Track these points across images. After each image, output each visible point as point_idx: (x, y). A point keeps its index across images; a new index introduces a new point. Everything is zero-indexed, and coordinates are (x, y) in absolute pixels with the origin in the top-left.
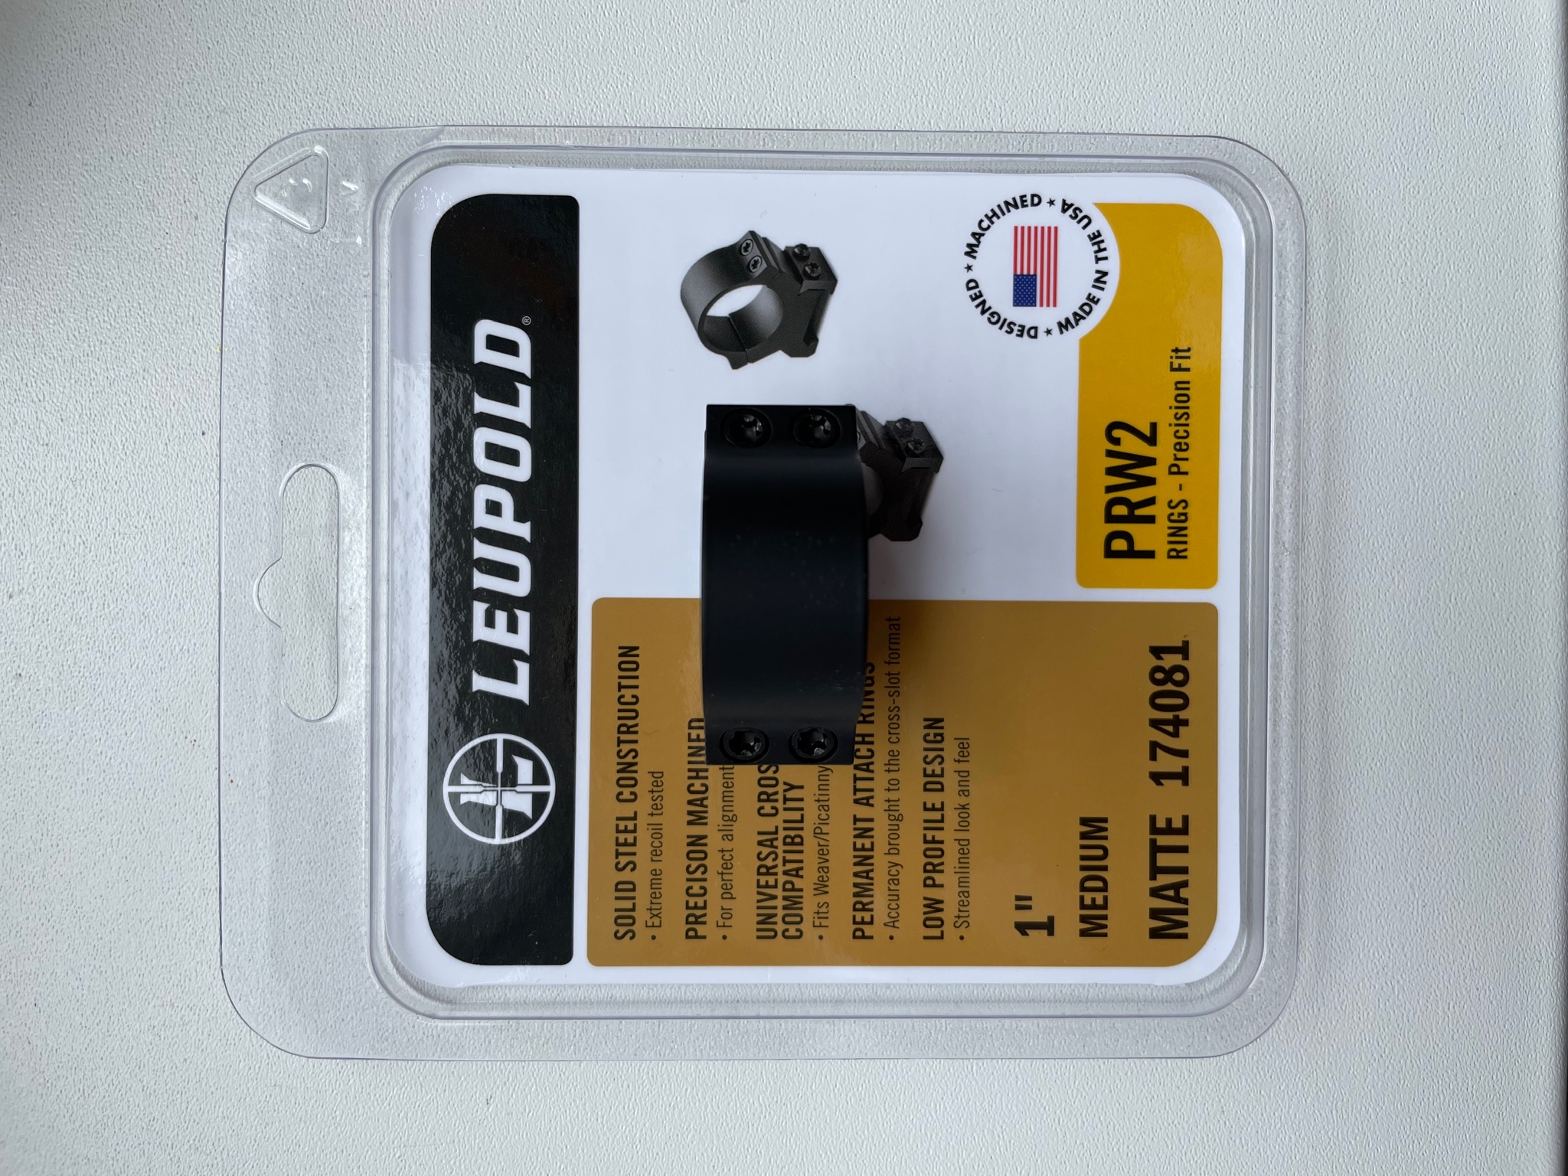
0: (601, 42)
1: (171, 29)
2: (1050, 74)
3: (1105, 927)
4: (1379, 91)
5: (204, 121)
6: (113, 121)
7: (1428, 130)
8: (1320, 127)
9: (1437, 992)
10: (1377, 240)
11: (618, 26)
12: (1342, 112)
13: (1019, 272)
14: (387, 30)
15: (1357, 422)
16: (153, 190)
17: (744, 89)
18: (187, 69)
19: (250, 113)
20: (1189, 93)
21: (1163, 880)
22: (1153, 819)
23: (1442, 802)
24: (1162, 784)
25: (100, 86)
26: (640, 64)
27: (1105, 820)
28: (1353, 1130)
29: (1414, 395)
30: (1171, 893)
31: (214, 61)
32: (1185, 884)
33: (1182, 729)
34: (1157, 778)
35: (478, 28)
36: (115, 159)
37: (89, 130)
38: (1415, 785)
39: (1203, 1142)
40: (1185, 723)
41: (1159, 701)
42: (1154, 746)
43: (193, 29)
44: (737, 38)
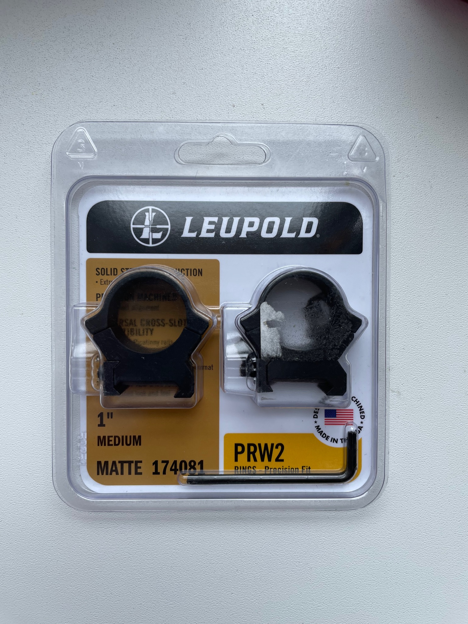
0: (452, 321)
1: (461, 169)
2: (436, 479)
3: (102, 445)
4: (426, 596)
5: (428, 180)
6: (429, 147)
7: (411, 613)
8: (413, 575)
9: (102, 612)
10: (374, 594)
11: (457, 327)
12: (419, 582)
13: (337, 411)
14: (458, 246)
15: (309, 587)
16: (404, 161)
17: (434, 371)
18: (447, 175)
19: (431, 196)
20: (427, 529)
21: (119, 466)
22: (141, 462)
23: (171, 615)
24: (153, 465)
25: (442, 143)
26: (443, 334)
27: (140, 445)
28: (52, 581)
29: (318, 607)
30: (114, 469)
31: (449, 184)
32: (117, 474)
33: (173, 472)
34: (156, 463)
35: (458, 278)
36: (416, 148)
37: (427, 139)
38: (178, 606)
39: (49, 527)
40: (175, 473)
41: (183, 464)
42: (167, 462)
43: (461, 177)
44: (452, 369)
